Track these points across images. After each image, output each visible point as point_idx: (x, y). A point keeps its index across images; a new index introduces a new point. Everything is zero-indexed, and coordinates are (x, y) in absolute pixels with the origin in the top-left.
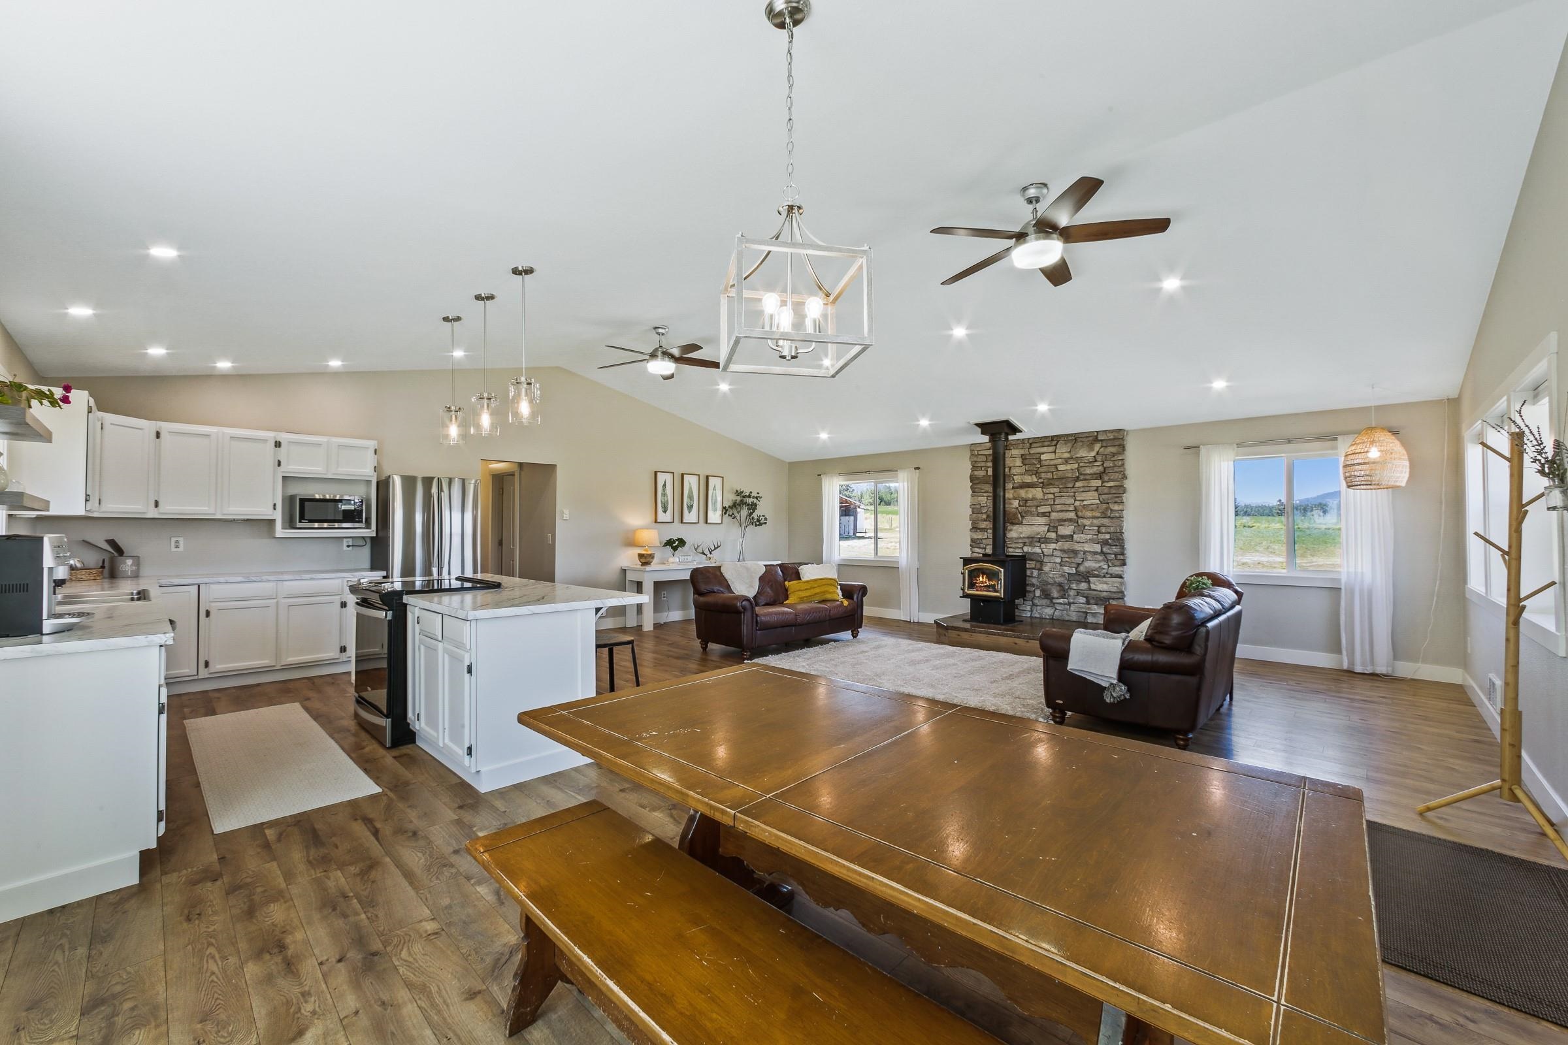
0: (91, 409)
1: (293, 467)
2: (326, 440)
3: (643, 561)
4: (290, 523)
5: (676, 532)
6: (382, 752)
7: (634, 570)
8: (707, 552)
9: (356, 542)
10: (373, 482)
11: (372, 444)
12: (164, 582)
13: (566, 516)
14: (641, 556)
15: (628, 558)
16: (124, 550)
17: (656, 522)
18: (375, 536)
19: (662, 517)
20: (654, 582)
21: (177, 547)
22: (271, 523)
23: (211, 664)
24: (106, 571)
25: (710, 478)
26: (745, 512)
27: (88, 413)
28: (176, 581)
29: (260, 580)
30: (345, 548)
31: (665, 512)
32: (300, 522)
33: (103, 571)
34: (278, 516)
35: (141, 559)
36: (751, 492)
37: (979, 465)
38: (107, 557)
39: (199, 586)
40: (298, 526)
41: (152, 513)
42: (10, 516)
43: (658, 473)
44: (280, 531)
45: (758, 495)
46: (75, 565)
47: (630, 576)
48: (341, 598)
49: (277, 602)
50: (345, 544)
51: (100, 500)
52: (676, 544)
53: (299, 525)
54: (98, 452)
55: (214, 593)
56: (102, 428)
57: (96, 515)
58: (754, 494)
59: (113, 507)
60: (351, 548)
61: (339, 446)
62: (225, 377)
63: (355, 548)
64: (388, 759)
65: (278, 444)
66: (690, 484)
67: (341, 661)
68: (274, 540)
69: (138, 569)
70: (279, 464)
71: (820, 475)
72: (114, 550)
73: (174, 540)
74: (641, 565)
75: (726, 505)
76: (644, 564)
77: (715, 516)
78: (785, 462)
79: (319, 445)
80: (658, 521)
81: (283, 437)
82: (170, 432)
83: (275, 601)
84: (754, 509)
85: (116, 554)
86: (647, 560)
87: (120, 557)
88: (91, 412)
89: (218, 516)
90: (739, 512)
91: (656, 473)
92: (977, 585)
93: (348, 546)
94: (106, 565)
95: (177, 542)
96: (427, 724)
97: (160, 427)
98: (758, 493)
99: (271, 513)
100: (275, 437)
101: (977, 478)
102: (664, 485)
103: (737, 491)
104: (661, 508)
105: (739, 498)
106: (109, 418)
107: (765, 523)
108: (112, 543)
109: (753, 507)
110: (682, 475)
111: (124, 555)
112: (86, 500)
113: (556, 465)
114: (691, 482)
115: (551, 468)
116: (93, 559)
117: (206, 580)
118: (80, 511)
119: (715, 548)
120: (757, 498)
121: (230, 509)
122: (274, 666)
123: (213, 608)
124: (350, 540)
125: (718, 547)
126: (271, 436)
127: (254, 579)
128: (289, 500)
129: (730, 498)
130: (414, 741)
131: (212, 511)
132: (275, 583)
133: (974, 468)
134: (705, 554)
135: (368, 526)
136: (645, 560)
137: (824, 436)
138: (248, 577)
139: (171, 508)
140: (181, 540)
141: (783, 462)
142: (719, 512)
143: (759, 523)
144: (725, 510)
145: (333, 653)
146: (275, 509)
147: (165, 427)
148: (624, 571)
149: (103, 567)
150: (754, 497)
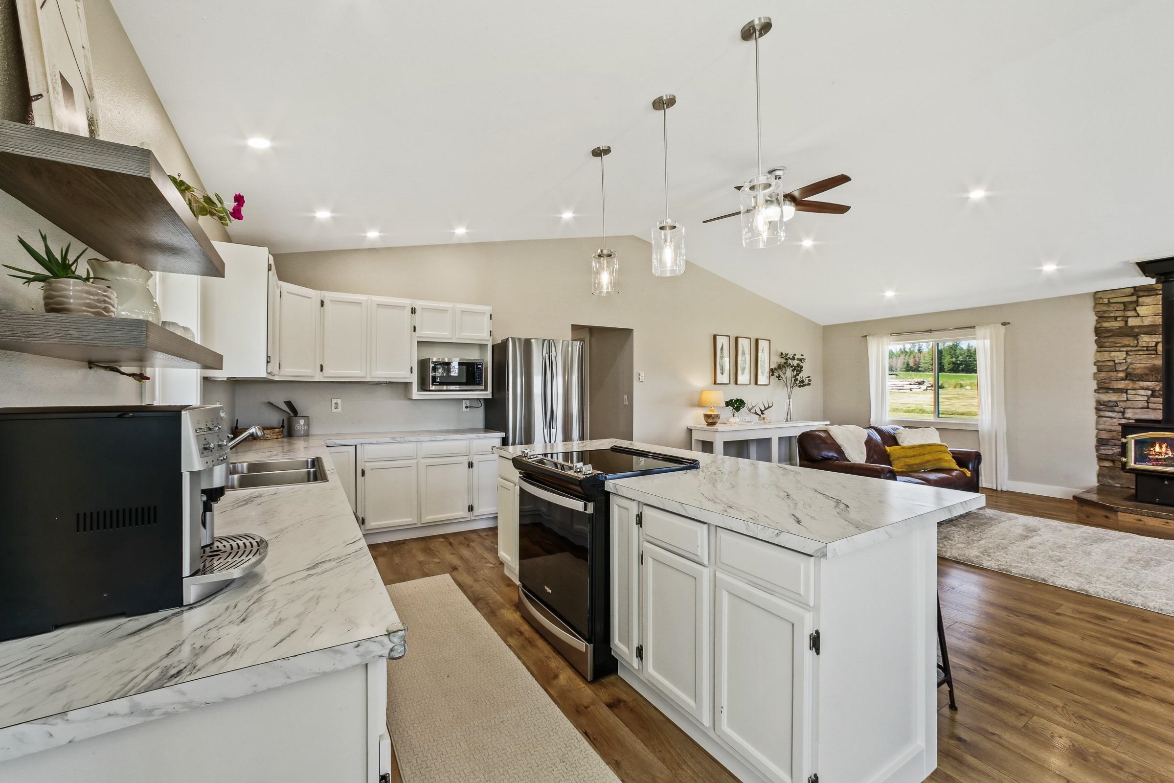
0: (271, 267)
1: (427, 333)
2: (451, 306)
3: (710, 421)
4: (423, 386)
5: (735, 393)
6: (582, 685)
7: (702, 430)
8: (759, 413)
9: (472, 404)
10: (489, 346)
11: (487, 309)
12: (329, 442)
13: (642, 379)
14: (707, 416)
15: (694, 418)
16: (298, 412)
17: (715, 383)
18: (491, 397)
19: (721, 379)
20: (724, 442)
21: (336, 408)
22: (407, 385)
23: (366, 522)
24: (285, 429)
25: (759, 340)
26: (789, 373)
27: (268, 270)
28: (339, 442)
29: (404, 441)
30: (464, 409)
31: (722, 373)
32: (433, 385)
33: (282, 430)
34: (414, 379)
35: (310, 418)
36: (795, 355)
37: (1112, 315)
38: (285, 417)
39: (356, 446)
40: (431, 389)
41: (318, 377)
42: (206, 379)
43: (717, 336)
44: (416, 394)
45: (802, 357)
46: (256, 433)
47: (696, 436)
48: (468, 458)
49: (417, 462)
50: (464, 406)
51: (279, 364)
52: (737, 405)
53: (433, 388)
54: (277, 317)
55: (368, 452)
56: (280, 296)
57: (276, 378)
58: (798, 356)
59: (289, 372)
60: (468, 409)
61: (462, 311)
62: (373, 251)
63: (472, 409)
64: (586, 692)
65: (414, 311)
66: (743, 347)
67: (469, 519)
68: (408, 402)
69: (308, 428)
70: (415, 330)
71: (866, 336)
72: (291, 411)
73: (334, 401)
74: (707, 425)
75: (773, 367)
76: (709, 424)
77: (763, 379)
78: (820, 325)
79: (444, 311)
80: (718, 382)
81: (418, 304)
82: (331, 301)
83: (416, 461)
84: (800, 371)
85: (292, 414)
86: (715, 420)
87: (295, 418)
88: (270, 270)
89: (368, 380)
90: (785, 374)
91: (715, 337)
92: (1150, 457)
93: (467, 407)
94: (286, 424)
95: (336, 403)
96: (656, 667)
97: (324, 296)
98: (802, 355)
99: (408, 376)
100: (411, 304)
101: (1108, 330)
102: (722, 348)
103: (782, 354)
104: (719, 370)
105: (783, 361)
106: (286, 286)
107: (809, 384)
108: (289, 404)
109: (798, 369)
110: (737, 338)
111: (298, 415)
112: (268, 362)
113: (632, 330)
114: (744, 344)
115: (627, 333)
116: (274, 418)
117: (361, 441)
118: (262, 374)
119: (766, 409)
120: (801, 360)
121: (378, 372)
122: (416, 524)
123: (368, 467)
124: (468, 401)
125: (769, 407)
126: (408, 302)
127: (399, 440)
128: (423, 365)
129: (776, 360)
130: (615, 671)
131: (363, 375)
132: (415, 444)
133: (1101, 317)
134: (758, 415)
135: (486, 389)
136: (712, 421)
137: (890, 294)
138: (394, 438)
139: (333, 373)
140: (339, 401)
141: (816, 325)
142: (766, 374)
143: (802, 384)
144: (772, 371)
145: (462, 513)
146: (412, 373)
147: (328, 295)
148: (690, 431)
149: (283, 427)
150: (798, 359)
